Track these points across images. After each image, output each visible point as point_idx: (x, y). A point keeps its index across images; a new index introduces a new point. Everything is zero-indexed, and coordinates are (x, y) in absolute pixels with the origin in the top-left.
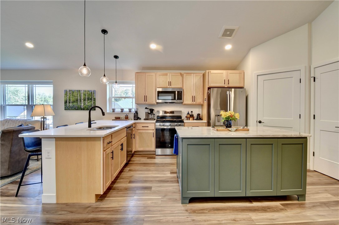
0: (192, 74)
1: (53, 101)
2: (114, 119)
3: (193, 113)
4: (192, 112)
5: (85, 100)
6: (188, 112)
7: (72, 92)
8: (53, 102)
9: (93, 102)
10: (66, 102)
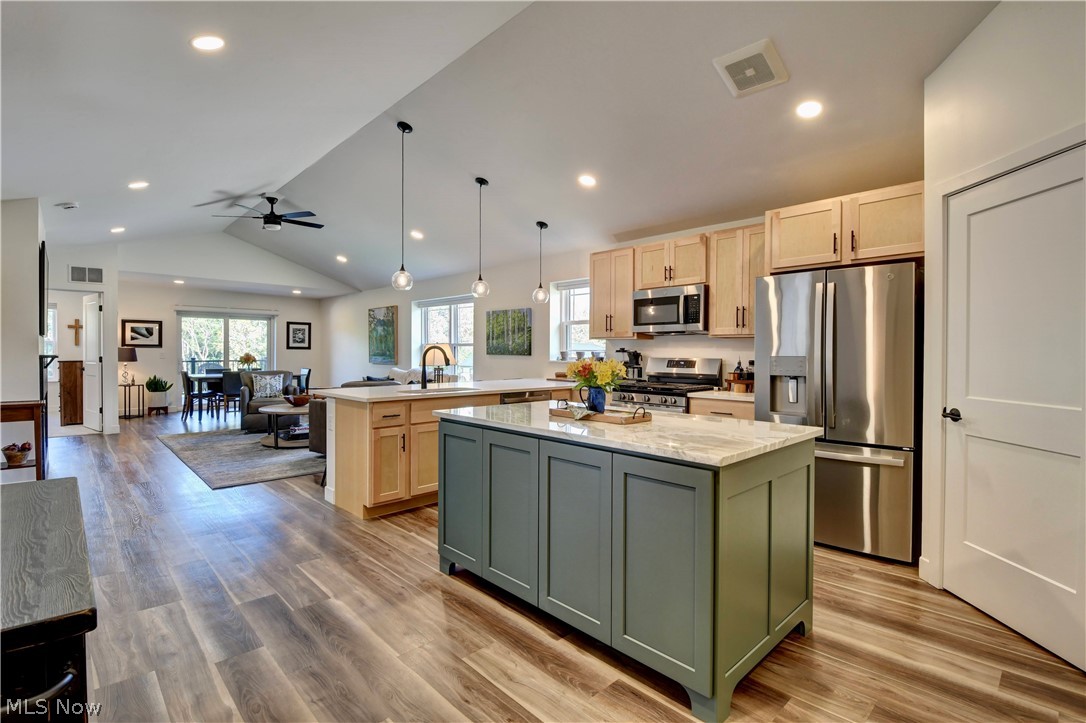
0: (739, 232)
1: (474, 332)
2: (554, 377)
3: (755, 369)
4: (752, 363)
5: (514, 332)
6: (739, 363)
7: (496, 314)
8: (474, 336)
9: (526, 335)
10: (488, 339)
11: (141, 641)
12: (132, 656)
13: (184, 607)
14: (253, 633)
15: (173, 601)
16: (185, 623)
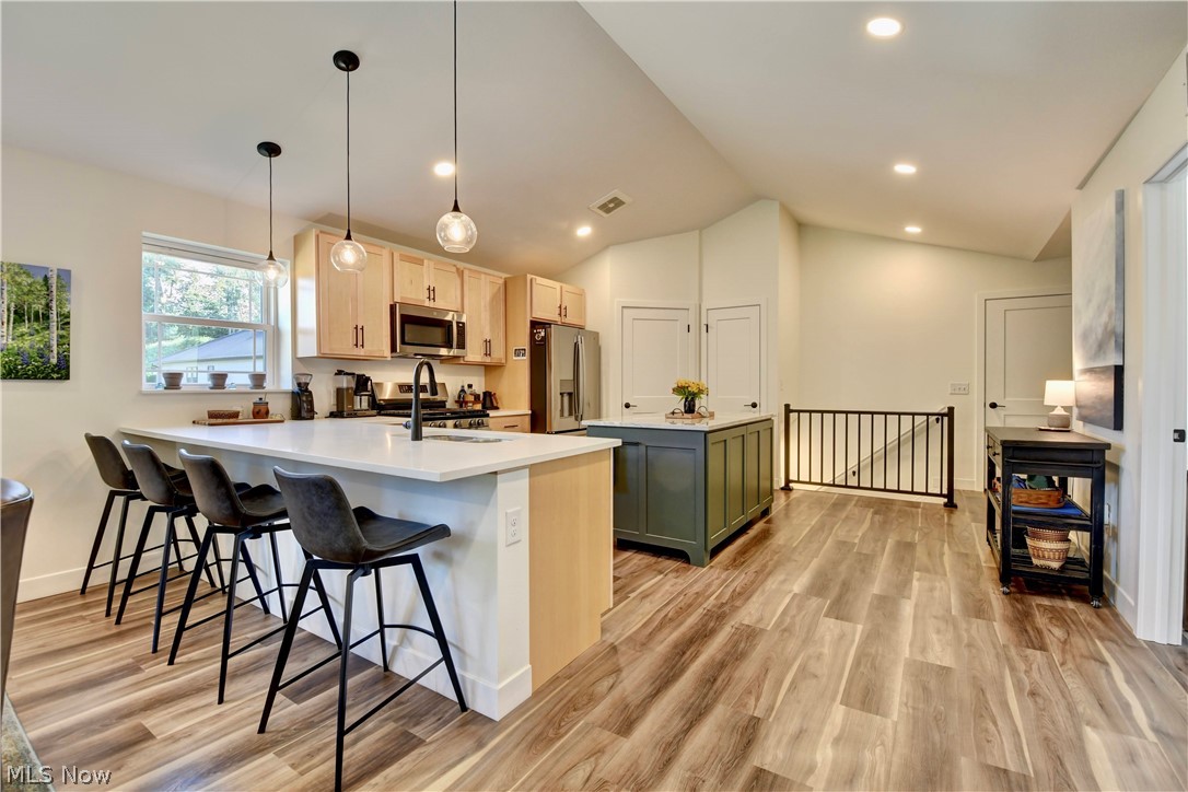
4: (470, 386)
11: (958, 638)
12: (967, 631)
13: (907, 648)
14: (871, 603)
15: (915, 661)
16: (914, 634)
